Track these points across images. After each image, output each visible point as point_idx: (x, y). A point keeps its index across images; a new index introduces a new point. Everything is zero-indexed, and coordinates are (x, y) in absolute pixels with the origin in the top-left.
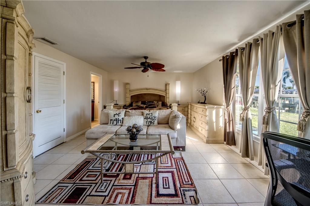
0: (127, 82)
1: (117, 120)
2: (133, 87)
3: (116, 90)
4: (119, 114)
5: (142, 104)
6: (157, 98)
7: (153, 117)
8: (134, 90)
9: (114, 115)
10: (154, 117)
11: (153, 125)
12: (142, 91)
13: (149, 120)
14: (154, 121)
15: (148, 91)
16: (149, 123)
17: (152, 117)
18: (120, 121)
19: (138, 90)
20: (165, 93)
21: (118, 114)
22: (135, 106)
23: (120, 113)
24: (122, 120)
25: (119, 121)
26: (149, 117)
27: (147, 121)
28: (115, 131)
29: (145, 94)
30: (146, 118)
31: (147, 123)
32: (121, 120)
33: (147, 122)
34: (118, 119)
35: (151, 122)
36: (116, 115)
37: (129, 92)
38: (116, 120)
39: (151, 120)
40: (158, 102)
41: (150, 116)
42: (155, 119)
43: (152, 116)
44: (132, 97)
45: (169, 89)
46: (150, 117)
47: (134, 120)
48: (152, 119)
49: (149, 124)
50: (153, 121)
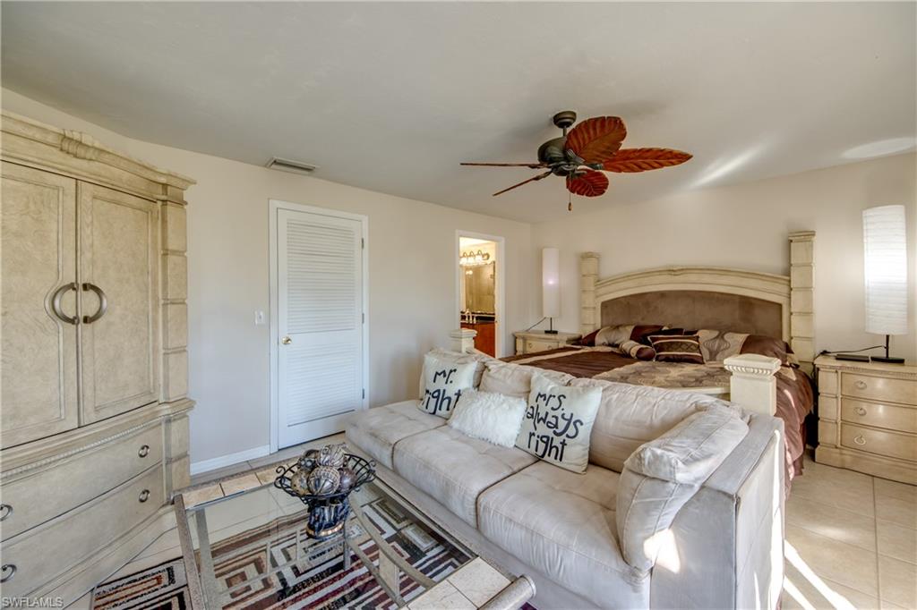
0: (587, 248)
1: (438, 397)
2: (611, 268)
3: (551, 282)
4: (451, 371)
5: (633, 337)
6: (728, 315)
7: (560, 419)
8: (615, 280)
9: (437, 373)
10: (569, 421)
11: (558, 464)
12: (646, 280)
13: (543, 429)
14: (563, 444)
15: (681, 278)
16: (542, 446)
17: (557, 418)
18: (446, 402)
19: (628, 277)
20: (785, 289)
21: (447, 373)
22: (603, 344)
23: (455, 370)
24: (454, 398)
25: (443, 400)
26: (542, 415)
27: (533, 430)
28: (393, 442)
29: (662, 295)
30: (533, 415)
31: (534, 439)
32: (449, 399)
33: (532, 435)
34: (444, 391)
35: (548, 441)
36: (440, 374)
37: (592, 288)
38: (436, 394)
39: (550, 433)
40: (721, 336)
41: (548, 409)
42: (571, 431)
43: (558, 413)
44: (605, 305)
45: (809, 265)
46: (547, 414)
47: (480, 410)
48: (556, 426)
49: (540, 452)
50: (557, 441)
